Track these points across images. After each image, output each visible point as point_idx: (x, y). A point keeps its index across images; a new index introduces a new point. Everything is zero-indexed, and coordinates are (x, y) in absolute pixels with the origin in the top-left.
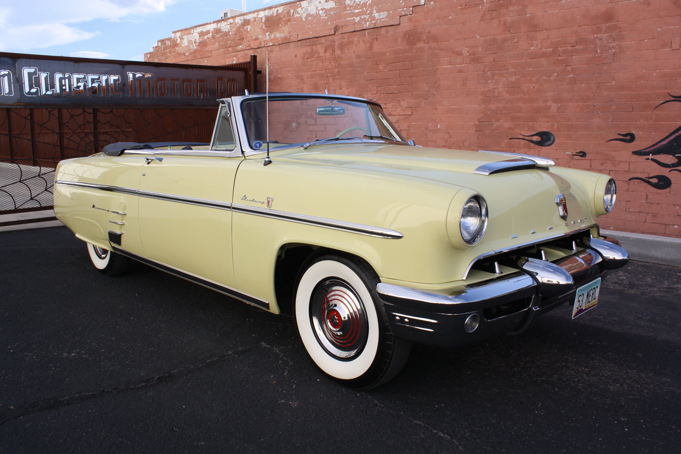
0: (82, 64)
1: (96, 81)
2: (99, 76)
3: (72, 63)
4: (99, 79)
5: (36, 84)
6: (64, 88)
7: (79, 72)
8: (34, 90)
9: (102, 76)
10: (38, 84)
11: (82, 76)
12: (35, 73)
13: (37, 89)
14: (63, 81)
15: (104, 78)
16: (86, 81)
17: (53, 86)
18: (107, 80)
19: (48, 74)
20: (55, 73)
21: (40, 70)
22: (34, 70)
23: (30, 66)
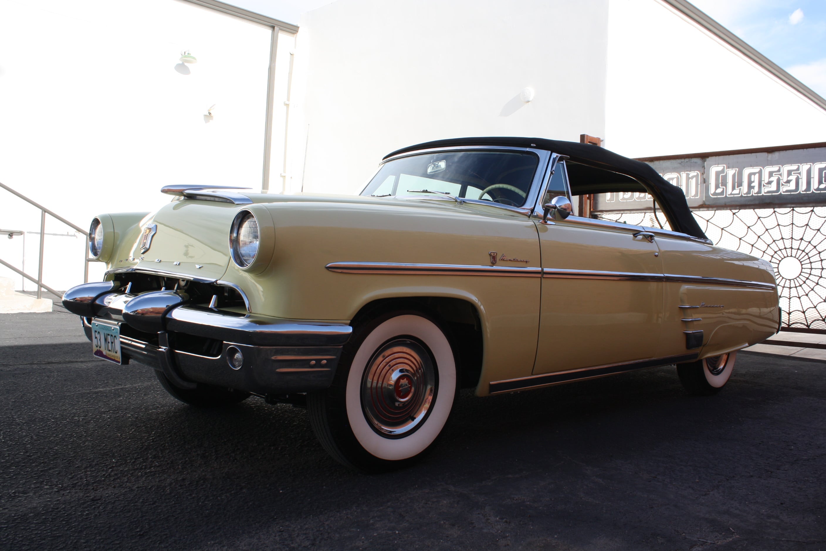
0: (776, 154)
1: (794, 173)
2: (799, 166)
3: (765, 154)
4: (798, 169)
5: (723, 183)
6: (752, 185)
7: (772, 164)
8: (719, 191)
9: (803, 165)
10: (724, 184)
11: (775, 168)
12: (723, 171)
13: (723, 189)
14: (753, 176)
15: (805, 168)
16: (781, 175)
17: (740, 184)
18: (809, 172)
19: (736, 170)
20: (744, 168)
21: (728, 167)
22: (722, 167)
23: (718, 165)
